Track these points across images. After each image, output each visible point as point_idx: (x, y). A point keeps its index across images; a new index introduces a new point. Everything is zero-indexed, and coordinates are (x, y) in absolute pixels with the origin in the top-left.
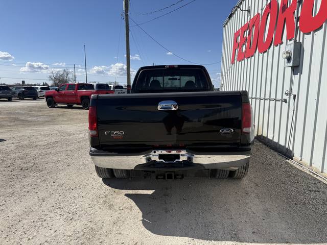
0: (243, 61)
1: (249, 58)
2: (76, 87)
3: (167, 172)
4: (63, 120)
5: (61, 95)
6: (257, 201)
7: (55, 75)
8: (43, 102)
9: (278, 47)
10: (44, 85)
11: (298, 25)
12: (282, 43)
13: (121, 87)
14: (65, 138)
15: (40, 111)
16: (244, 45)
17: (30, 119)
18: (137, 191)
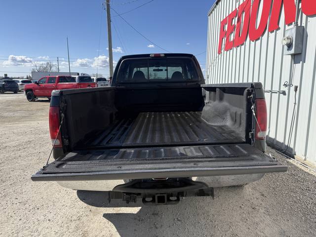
0: (231, 51)
1: (238, 46)
2: (57, 79)
3: (157, 194)
4: (41, 115)
5: (41, 89)
6: (268, 220)
7: (38, 68)
8: (23, 96)
9: (274, 33)
10: (27, 78)
11: (300, 7)
12: (279, 29)
13: (104, 80)
14: (40, 136)
15: (19, 106)
16: (232, 33)
17: (6, 114)
18: (119, 208)
